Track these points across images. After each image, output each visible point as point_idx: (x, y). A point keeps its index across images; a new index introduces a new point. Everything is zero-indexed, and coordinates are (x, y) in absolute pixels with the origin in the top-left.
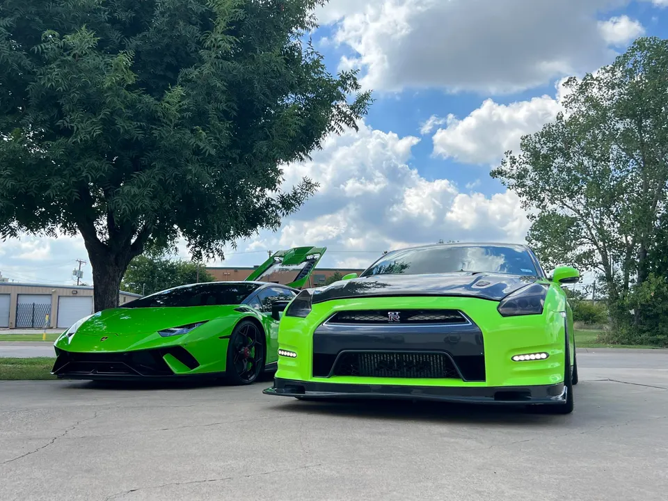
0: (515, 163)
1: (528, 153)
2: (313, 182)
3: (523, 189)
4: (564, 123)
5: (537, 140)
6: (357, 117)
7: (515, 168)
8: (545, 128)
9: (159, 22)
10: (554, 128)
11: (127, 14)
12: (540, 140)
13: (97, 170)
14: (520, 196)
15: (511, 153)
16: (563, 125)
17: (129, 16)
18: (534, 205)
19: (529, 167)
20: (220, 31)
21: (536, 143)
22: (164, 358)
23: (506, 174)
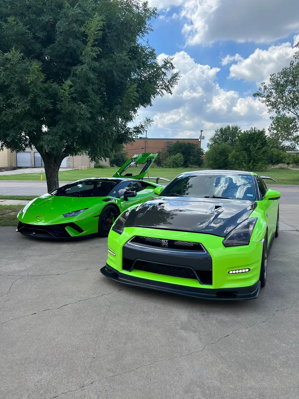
0: (266, 89)
1: (274, 83)
2: (151, 119)
3: (269, 103)
4: (293, 67)
5: (279, 76)
6: (172, 86)
7: (266, 91)
8: (283, 69)
9: (59, 38)
10: (288, 70)
11: (43, 33)
12: (280, 76)
13: (31, 126)
14: (267, 106)
15: (264, 84)
16: (293, 68)
17: (44, 35)
18: (274, 111)
19: (273, 91)
20: (91, 45)
21: (278, 78)
22: (65, 228)
23: (261, 95)
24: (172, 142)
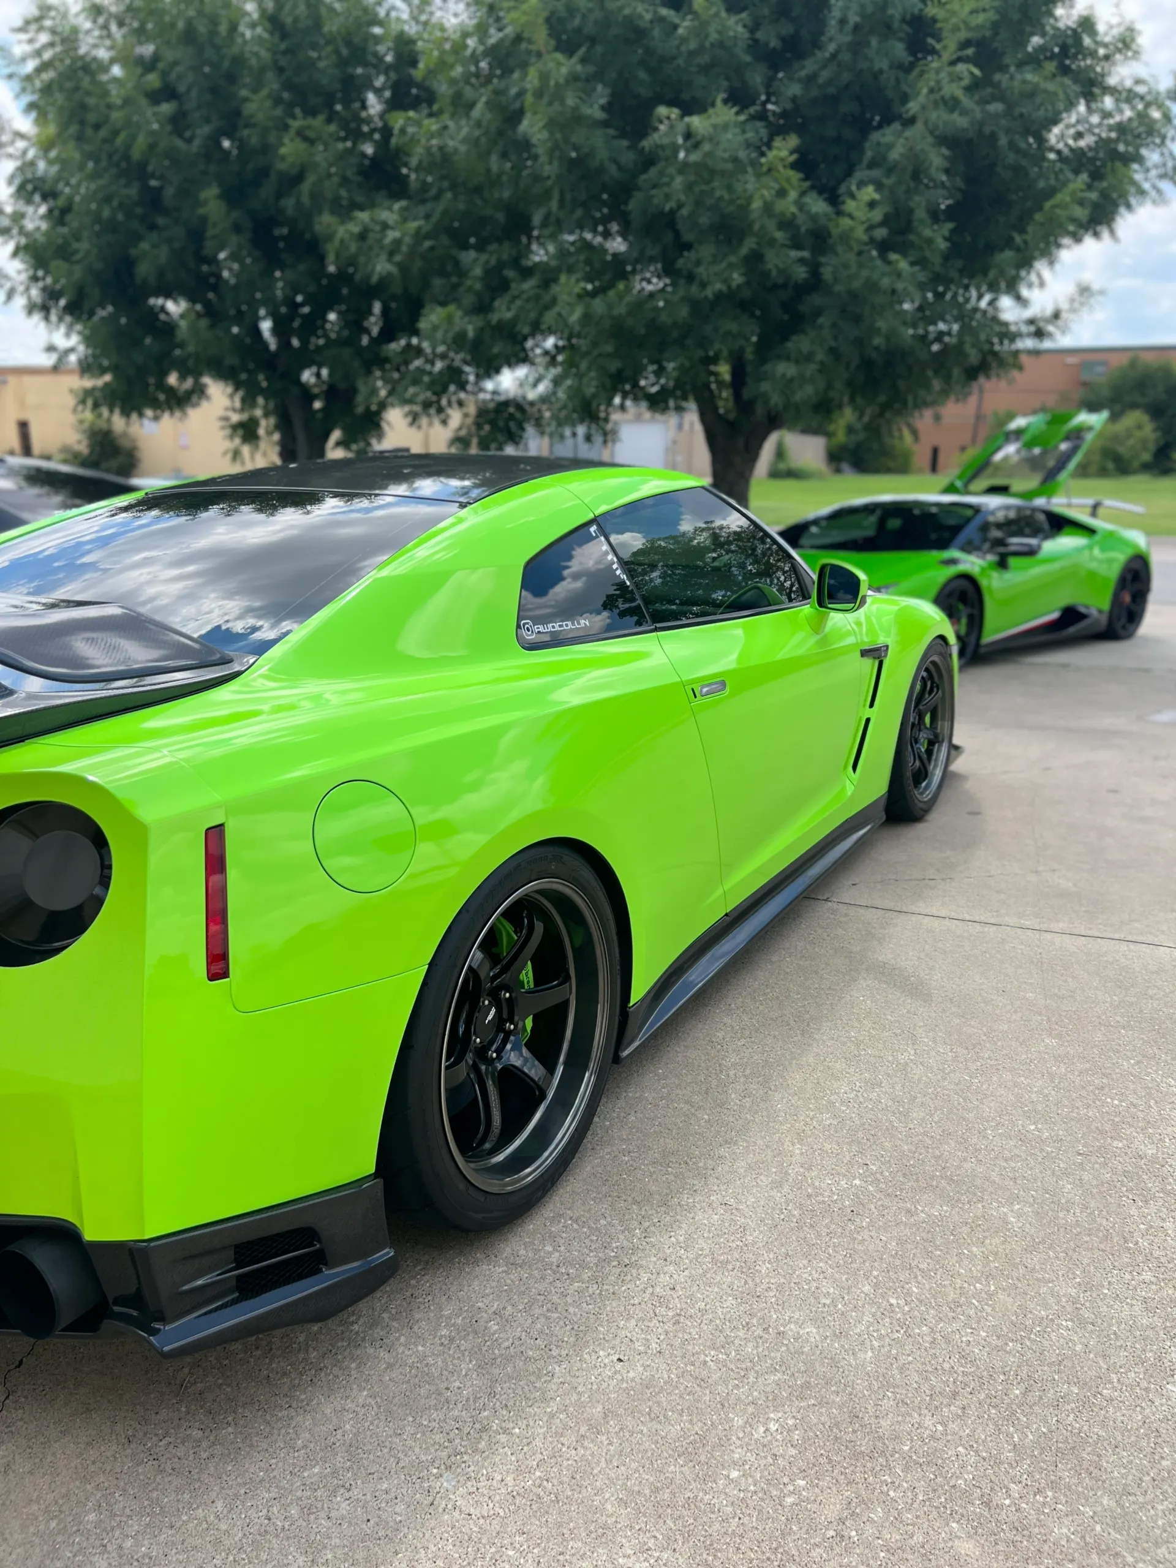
20: (947, 60)
24: (1105, 363)
